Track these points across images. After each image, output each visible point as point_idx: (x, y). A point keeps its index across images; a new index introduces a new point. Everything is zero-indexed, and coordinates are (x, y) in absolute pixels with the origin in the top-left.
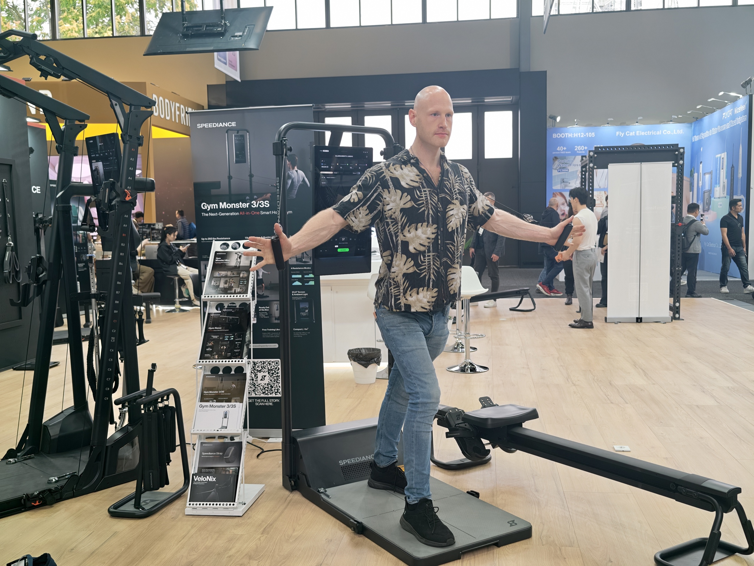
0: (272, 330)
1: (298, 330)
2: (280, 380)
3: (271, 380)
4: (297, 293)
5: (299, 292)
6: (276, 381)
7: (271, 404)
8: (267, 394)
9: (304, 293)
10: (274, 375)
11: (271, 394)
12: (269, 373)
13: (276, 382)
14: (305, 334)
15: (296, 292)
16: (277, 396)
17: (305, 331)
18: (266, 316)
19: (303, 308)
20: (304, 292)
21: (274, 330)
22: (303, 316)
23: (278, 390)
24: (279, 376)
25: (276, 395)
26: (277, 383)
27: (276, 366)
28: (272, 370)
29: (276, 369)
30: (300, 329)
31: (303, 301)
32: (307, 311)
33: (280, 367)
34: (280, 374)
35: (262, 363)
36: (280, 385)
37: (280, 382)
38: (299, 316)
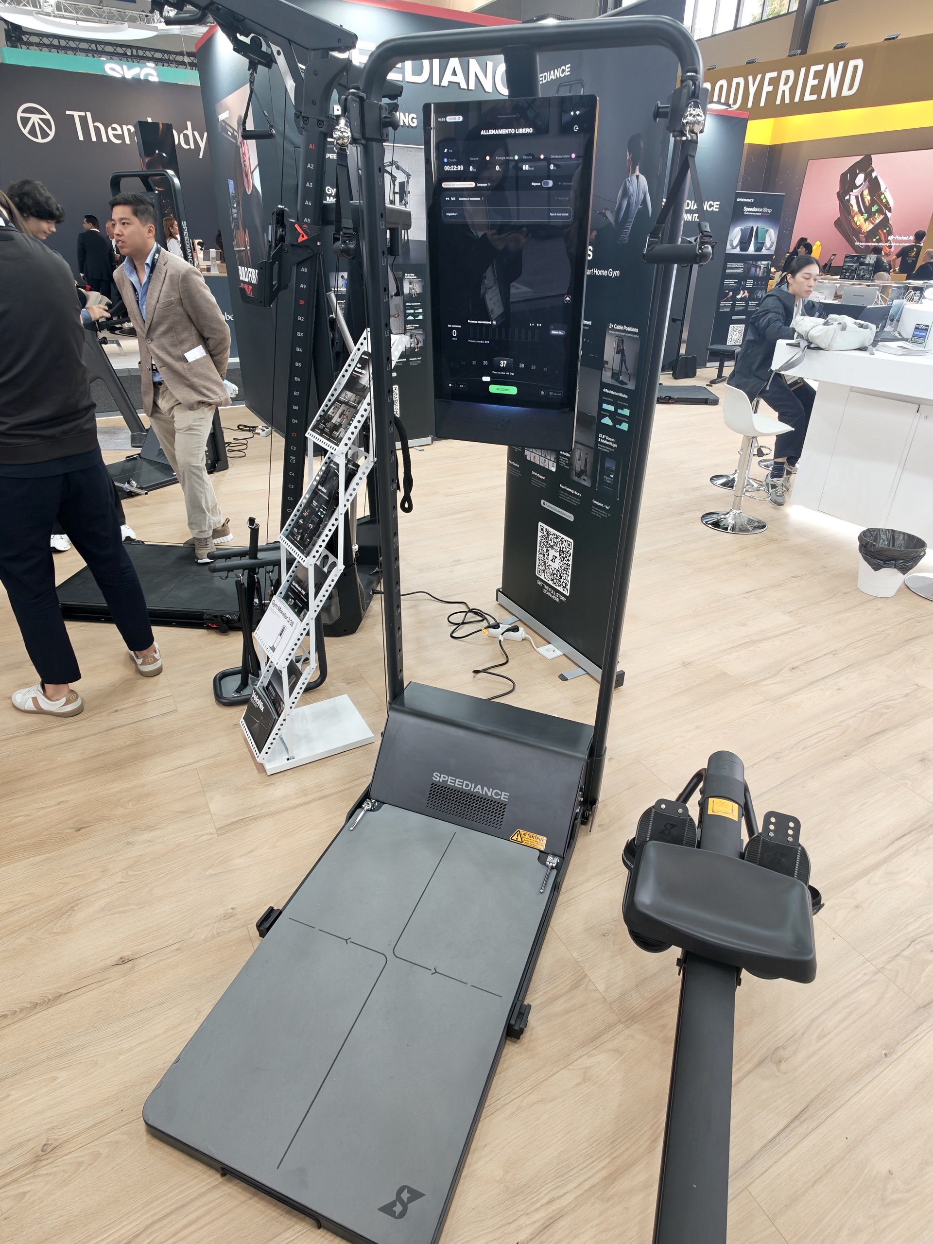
0: (571, 490)
1: (599, 504)
2: (570, 571)
3: (561, 567)
4: (605, 439)
5: (607, 438)
6: (566, 570)
7: (557, 600)
8: (555, 583)
9: (613, 442)
10: (565, 562)
11: (559, 586)
12: (560, 555)
13: (565, 572)
14: (604, 514)
15: (604, 436)
16: (564, 592)
17: (604, 509)
18: (567, 464)
19: (608, 469)
20: (613, 440)
21: (573, 492)
22: (606, 482)
23: (566, 585)
24: (569, 566)
25: (563, 590)
26: (566, 574)
27: (568, 549)
28: (563, 552)
29: (567, 553)
30: (600, 504)
31: (611, 455)
32: (612, 476)
33: (571, 551)
34: (570, 563)
35: (555, 536)
36: (569, 578)
37: (570, 574)
38: (602, 481)
